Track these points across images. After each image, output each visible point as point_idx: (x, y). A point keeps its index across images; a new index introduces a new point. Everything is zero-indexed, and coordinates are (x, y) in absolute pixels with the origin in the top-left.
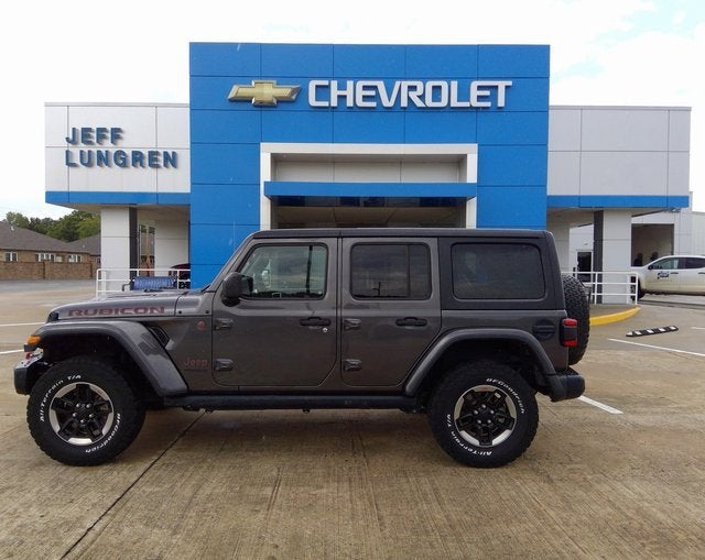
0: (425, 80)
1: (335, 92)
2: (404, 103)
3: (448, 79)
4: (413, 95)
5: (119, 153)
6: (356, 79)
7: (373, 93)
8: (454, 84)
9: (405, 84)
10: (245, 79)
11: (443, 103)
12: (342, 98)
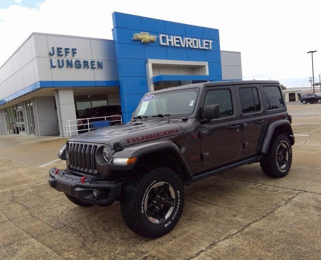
0: (192, 38)
1: (168, 40)
2: (187, 46)
3: (198, 38)
4: (190, 43)
5: (78, 61)
6: (174, 35)
7: (178, 41)
8: (199, 40)
9: (187, 39)
10: (139, 31)
11: (197, 47)
12: (170, 42)
